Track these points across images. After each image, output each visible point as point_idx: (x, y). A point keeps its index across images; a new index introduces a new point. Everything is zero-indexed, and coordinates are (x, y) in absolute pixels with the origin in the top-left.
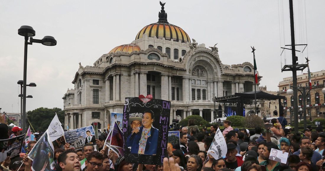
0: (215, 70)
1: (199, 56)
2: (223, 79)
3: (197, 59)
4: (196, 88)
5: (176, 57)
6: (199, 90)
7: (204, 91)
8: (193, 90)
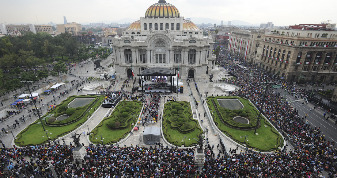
0: (168, 44)
1: (157, 37)
2: (173, 49)
3: (155, 38)
4: (159, 54)
5: (162, 28)
6: (160, 55)
7: (164, 55)
8: (157, 55)
